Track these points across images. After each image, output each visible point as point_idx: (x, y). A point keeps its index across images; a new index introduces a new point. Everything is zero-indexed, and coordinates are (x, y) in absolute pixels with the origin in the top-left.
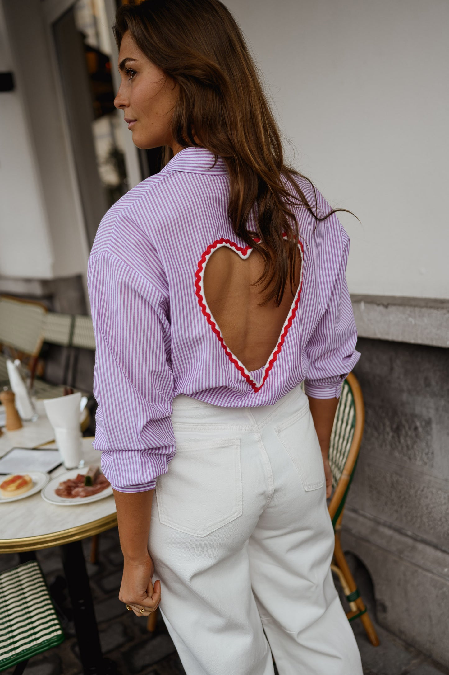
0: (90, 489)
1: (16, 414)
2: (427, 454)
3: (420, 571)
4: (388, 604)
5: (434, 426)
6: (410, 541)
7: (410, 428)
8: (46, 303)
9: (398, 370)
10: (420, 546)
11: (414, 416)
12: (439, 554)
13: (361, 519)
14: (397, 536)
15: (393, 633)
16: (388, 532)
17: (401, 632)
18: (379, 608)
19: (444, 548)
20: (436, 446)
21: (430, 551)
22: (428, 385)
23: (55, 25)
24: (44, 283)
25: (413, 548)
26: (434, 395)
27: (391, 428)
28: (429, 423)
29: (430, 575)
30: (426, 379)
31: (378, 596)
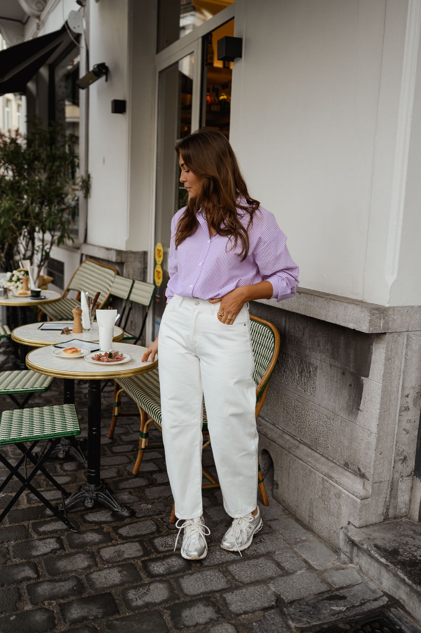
0: (110, 359)
1: (81, 325)
2: (313, 388)
3: (297, 459)
4: (279, 483)
5: (318, 371)
6: (297, 443)
7: (307, 372)
8: (117, 268)
9: (307, 335)
10: (301, 446)
11: (310, 364)
12: (310, 451)
13: (276, 429)
14: (291, 440)
15: (279, 502)
16: (288, 437)
17: (284, 501)
18: (275, 487)
19: (313, 448)
20: (317, 383)
21: (306, 448)
22: (319, 345)
23: (161, 73)
24: (119, 252)
25: (298, 447)
26: (321, 352)
27: (299, 371)
28: (316, 369)
29: (301, 462)
30: (318, 341)
31: (275, 479)
